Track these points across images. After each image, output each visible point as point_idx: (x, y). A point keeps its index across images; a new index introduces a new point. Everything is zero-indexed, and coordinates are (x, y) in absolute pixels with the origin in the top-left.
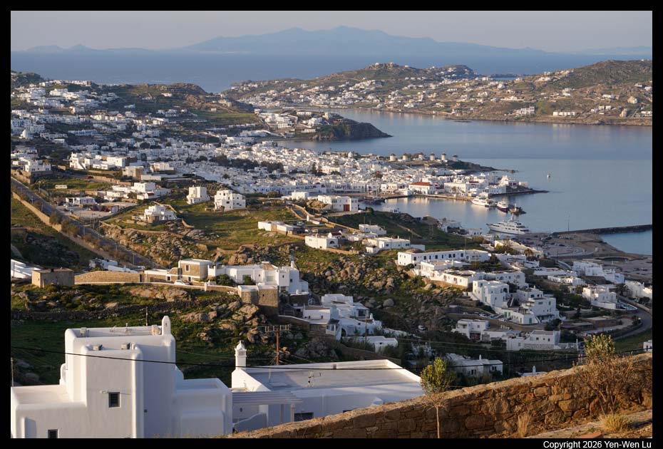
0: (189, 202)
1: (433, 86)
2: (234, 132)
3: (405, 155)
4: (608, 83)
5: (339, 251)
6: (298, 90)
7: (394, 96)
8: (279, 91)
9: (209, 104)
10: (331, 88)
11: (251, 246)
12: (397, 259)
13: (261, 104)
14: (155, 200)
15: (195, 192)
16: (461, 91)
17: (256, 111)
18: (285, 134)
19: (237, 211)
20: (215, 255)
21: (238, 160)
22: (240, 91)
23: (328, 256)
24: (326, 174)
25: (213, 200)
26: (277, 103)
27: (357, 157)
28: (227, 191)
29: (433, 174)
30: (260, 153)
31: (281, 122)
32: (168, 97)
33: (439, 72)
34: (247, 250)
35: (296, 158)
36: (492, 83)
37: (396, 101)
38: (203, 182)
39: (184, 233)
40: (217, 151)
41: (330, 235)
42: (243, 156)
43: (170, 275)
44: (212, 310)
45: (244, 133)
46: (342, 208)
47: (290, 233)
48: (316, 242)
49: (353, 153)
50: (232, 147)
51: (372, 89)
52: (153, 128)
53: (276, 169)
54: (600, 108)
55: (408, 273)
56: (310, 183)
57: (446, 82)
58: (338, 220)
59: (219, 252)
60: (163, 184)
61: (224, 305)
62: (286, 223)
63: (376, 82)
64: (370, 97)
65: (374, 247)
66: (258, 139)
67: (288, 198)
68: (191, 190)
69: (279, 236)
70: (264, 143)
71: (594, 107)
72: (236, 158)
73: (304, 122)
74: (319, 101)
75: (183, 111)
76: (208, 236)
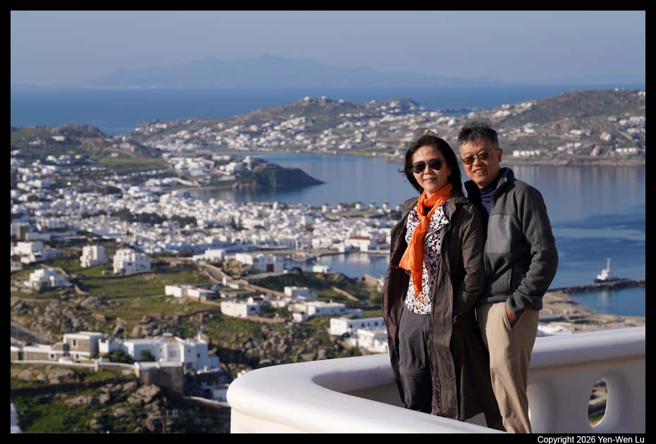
0: (83, 265)
1: (372, 123)
2: (139, 181)
3: (341, 204)
4: (577, 117)
5: (262, 320)
6: (214, 131)
7: (327, 135)
8: (193, 132)
9: (109, 149)
10: (254, 128)
11: (158, 316)
12: (329, 326)
13: (170, 147)
14: (42, 262)
15: (91, 253)
16: (406, 129)
17: (165, 155)
18: (200, 183)
19: (141, 274)
20: (115, 326)
21: (144, 214)
22: (146, 133)
23: (247, 324)
24: (247, 229)
25: (111, 261)
26: (190, 146)
27: (285, 208)
28: (128, 251)
29: (374, 226)
30: (169, 206)
31: (194, 169)
32: (60, 142)
33: (379, 106)
34: (152, 320)
35: (211, 211)
36: (441, 119)
37: (329, 142)
38: (100, 241)
39: (77, 301)
40: (118, 205)
41: (251, 301)
42: (150, 209)
43: (54, 352)
44: (104, 393)
45: (151, 182)
46: (265, 268)
47: (204, 299)
48: (234, 309)
49: (279, 203)
50: (136, 198)
51: (302, 128)
52: (43, 177)
53: (188, 223)
54: (569, 145)
55: (343, 344)
56: (229, 239)
57: (388, 118)
58: (261, 283)
59: (119, 323)
60: (53, 243)
61: (118, 387)
62: (198, 287)
63: (307, 120)
64: (299, 137)
65: (303, 313)
66: (167, 188)
67: (201, 257)
68: (86, 250)
69: (190, 302)
70: (174, 193)
71: (561, 145)
72: (140, 212)
73: (222, 168)
74: (239, 143)
75: (78, 157)
76: (106, 304)
